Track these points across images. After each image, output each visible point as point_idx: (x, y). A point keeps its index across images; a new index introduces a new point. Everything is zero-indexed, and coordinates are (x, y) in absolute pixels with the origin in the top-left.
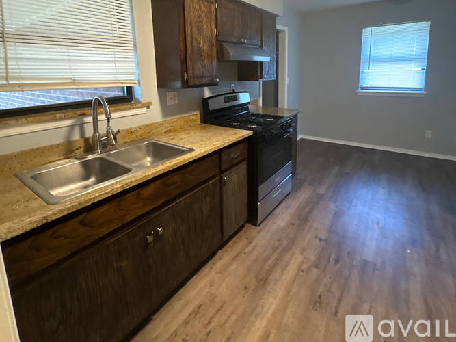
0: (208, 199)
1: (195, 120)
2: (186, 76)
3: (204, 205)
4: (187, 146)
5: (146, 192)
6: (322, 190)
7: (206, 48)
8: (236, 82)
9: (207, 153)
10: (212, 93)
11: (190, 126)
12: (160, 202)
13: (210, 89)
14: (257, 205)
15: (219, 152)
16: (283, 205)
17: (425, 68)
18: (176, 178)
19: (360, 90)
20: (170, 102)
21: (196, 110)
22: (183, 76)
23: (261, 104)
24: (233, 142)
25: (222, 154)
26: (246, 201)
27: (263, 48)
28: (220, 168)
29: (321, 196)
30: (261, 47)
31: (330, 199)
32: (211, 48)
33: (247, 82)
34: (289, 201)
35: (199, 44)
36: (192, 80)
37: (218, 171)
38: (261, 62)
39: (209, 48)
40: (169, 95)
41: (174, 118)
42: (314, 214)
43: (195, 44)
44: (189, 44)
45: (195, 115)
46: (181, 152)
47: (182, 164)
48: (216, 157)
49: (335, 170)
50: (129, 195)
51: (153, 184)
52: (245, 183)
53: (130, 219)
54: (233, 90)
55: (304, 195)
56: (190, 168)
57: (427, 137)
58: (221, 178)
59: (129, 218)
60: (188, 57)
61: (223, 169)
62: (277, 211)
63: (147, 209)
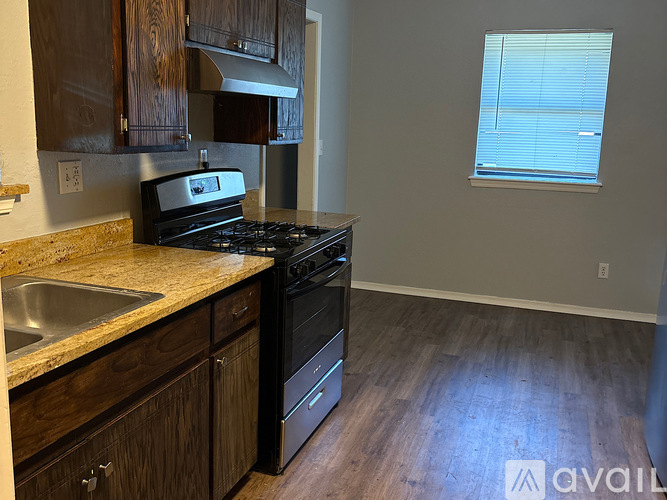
0: (189, 406)
1: (122, 236)
2: (124, 124)
3: (181, 418)
4: (139, 289)
5: (83, 381)
6: (405, 394)
7: (165, 57)
8: (211, 144)
9: (192, 301)
10: (159, 168)
11: (111, 250)
12: (105, 407)
13: (154, 160)
14: (280, 424)
15: (211, 301)
16: (328, 428)
17: (601, 131)
18: (134, 354)
19: (476, 175)
20: (66, 188)
21: (124, 210)
22: (117, 125)
23: (263, 203)
24: (239, 279)
25: (218, 305)
26: (255, 419)
27: (280, 64)
28: (212, 339)
29: (405, 405)
30: (275, 61)
31: (423, 409)
32: (174, 58)
33: (233, 146)
34: (337, 421)
35: (151, 47)
36: (136, 134)
37: (207, 345)
38: (274, 99)
39: (171, 58)
40: (63, 169)
41: (75, 227)
42: (394, 439)
43: (144, 49)
44: (131, 46)
45: (122, 223)
46: (130, 302)
47: (148, 322)
48: (204, 312)
49: (427, 352)
50: (53, 385)
51: (93, 364)
52: (255, 375)
53: (53, 440)
54: (205, 164)
55: (368, 405)
56: (159, 334)
57: (600, 276)
58: (212, 360)
59: (53, 437)
60: (130, 78)
61: (217, 341)
62: (316, 442)
63: (84, 419)
